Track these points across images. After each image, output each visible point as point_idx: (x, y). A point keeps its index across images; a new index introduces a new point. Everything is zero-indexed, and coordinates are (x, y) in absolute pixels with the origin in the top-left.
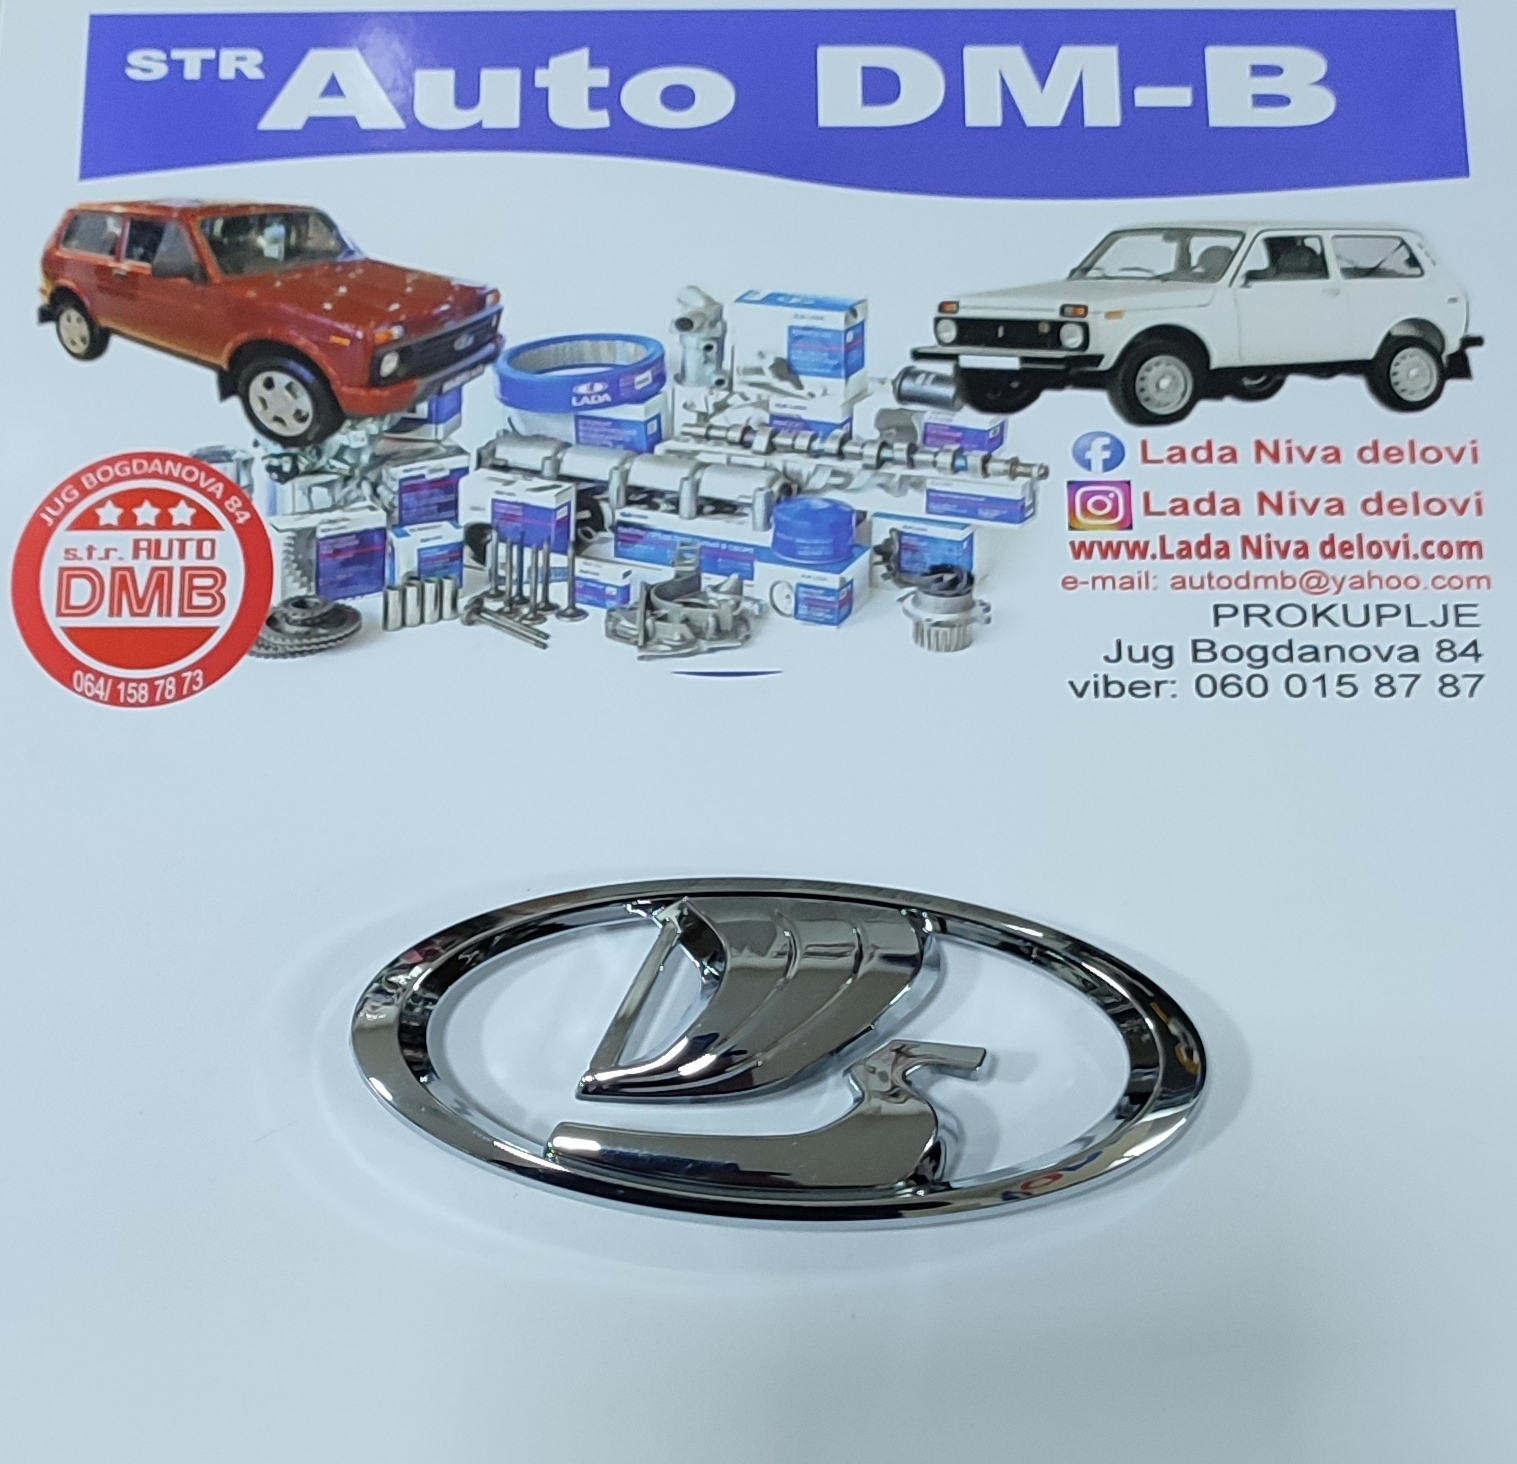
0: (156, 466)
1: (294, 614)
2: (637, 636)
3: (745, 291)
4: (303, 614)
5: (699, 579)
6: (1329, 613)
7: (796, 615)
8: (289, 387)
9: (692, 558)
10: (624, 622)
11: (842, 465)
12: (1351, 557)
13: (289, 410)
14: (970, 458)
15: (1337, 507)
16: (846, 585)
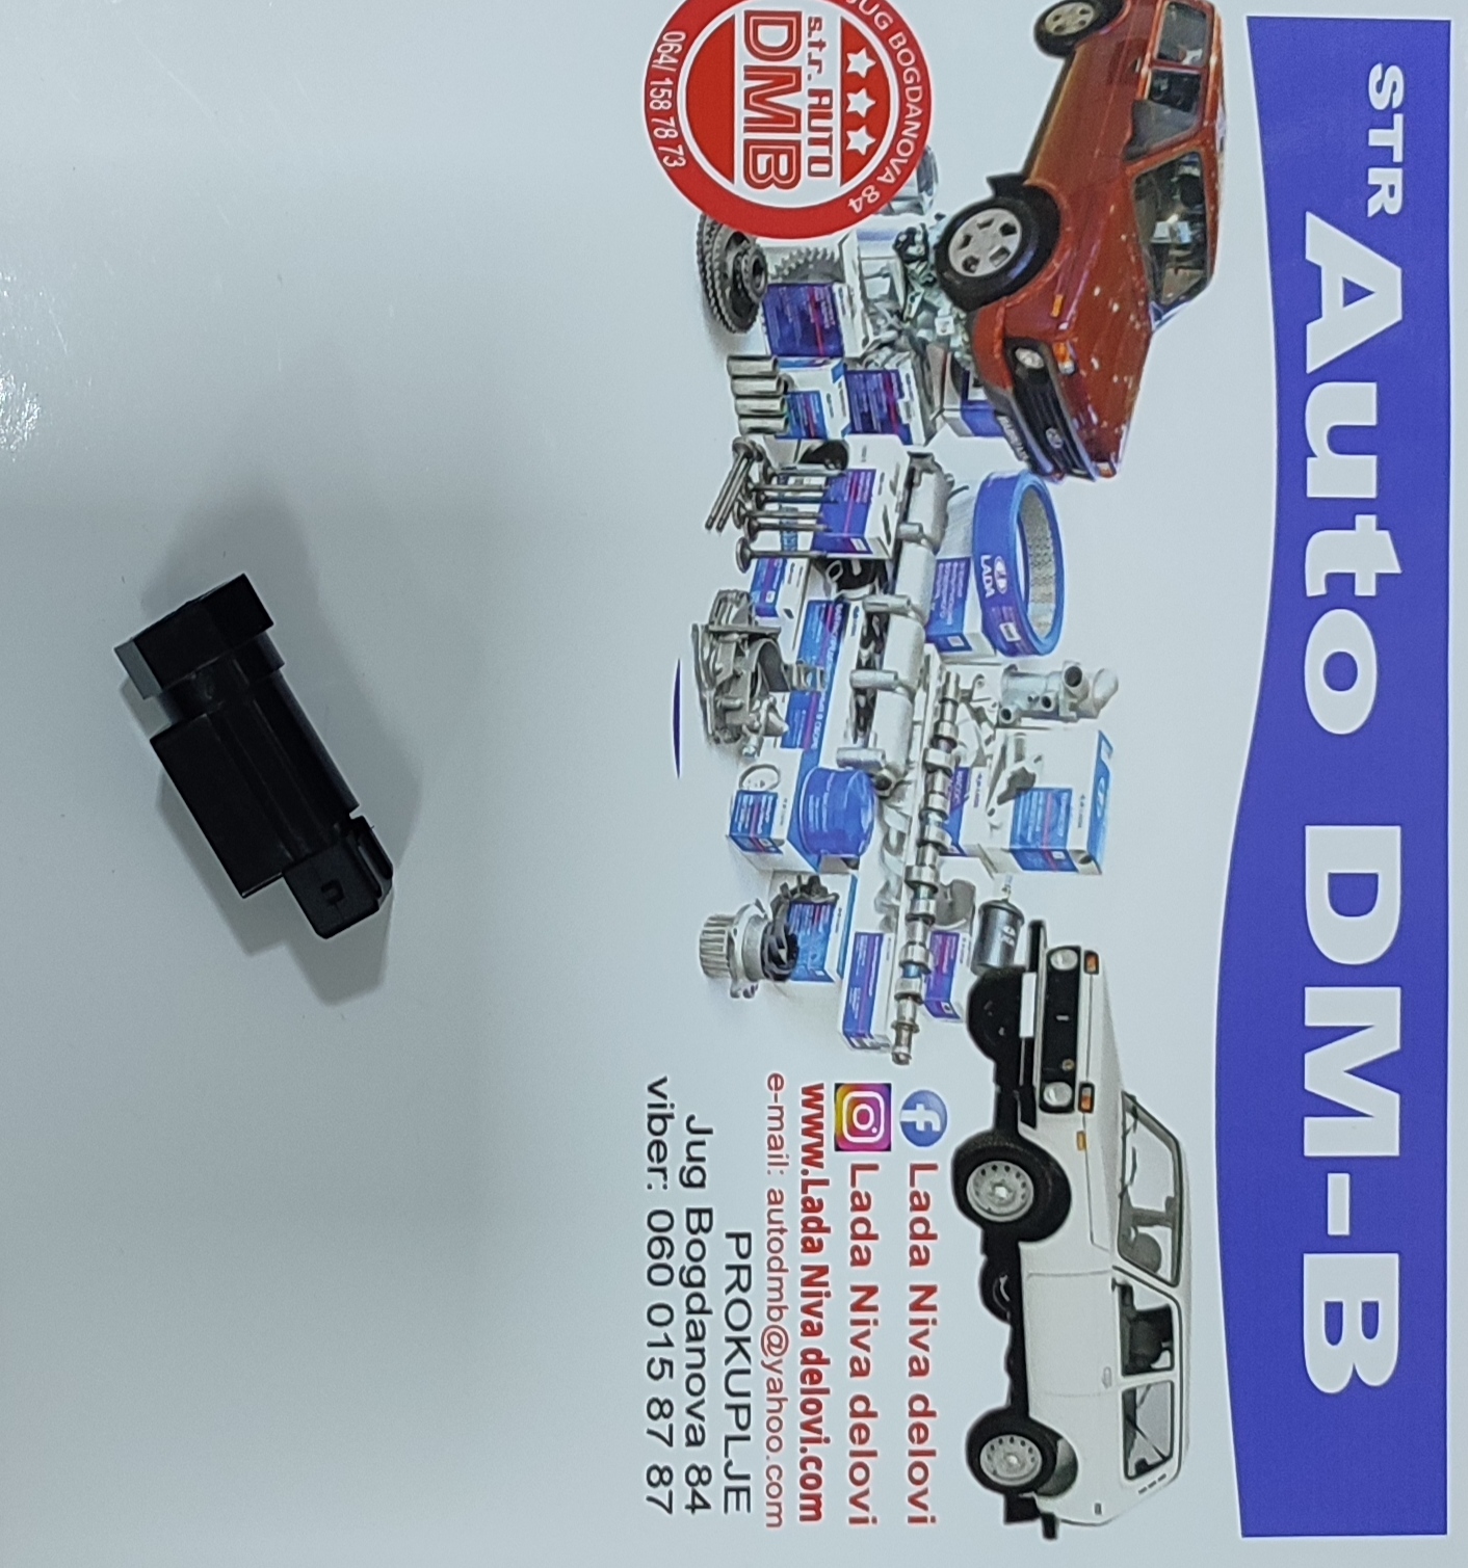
0: (914, 111)
1: (746, 262)
2: (720, 623)
3: (1111, 742)
4: (746, 271)
5: (785, 690)
6: (740, 1355)
7: (741, 792)
8: (1004, 251)
9: (806, 682)
10: (735, 610)
11: (910, 844)
12: (803, 1381)
13: (977, 252)
14: (918, 980)
15: (860, 1370)
16: (774, 846)
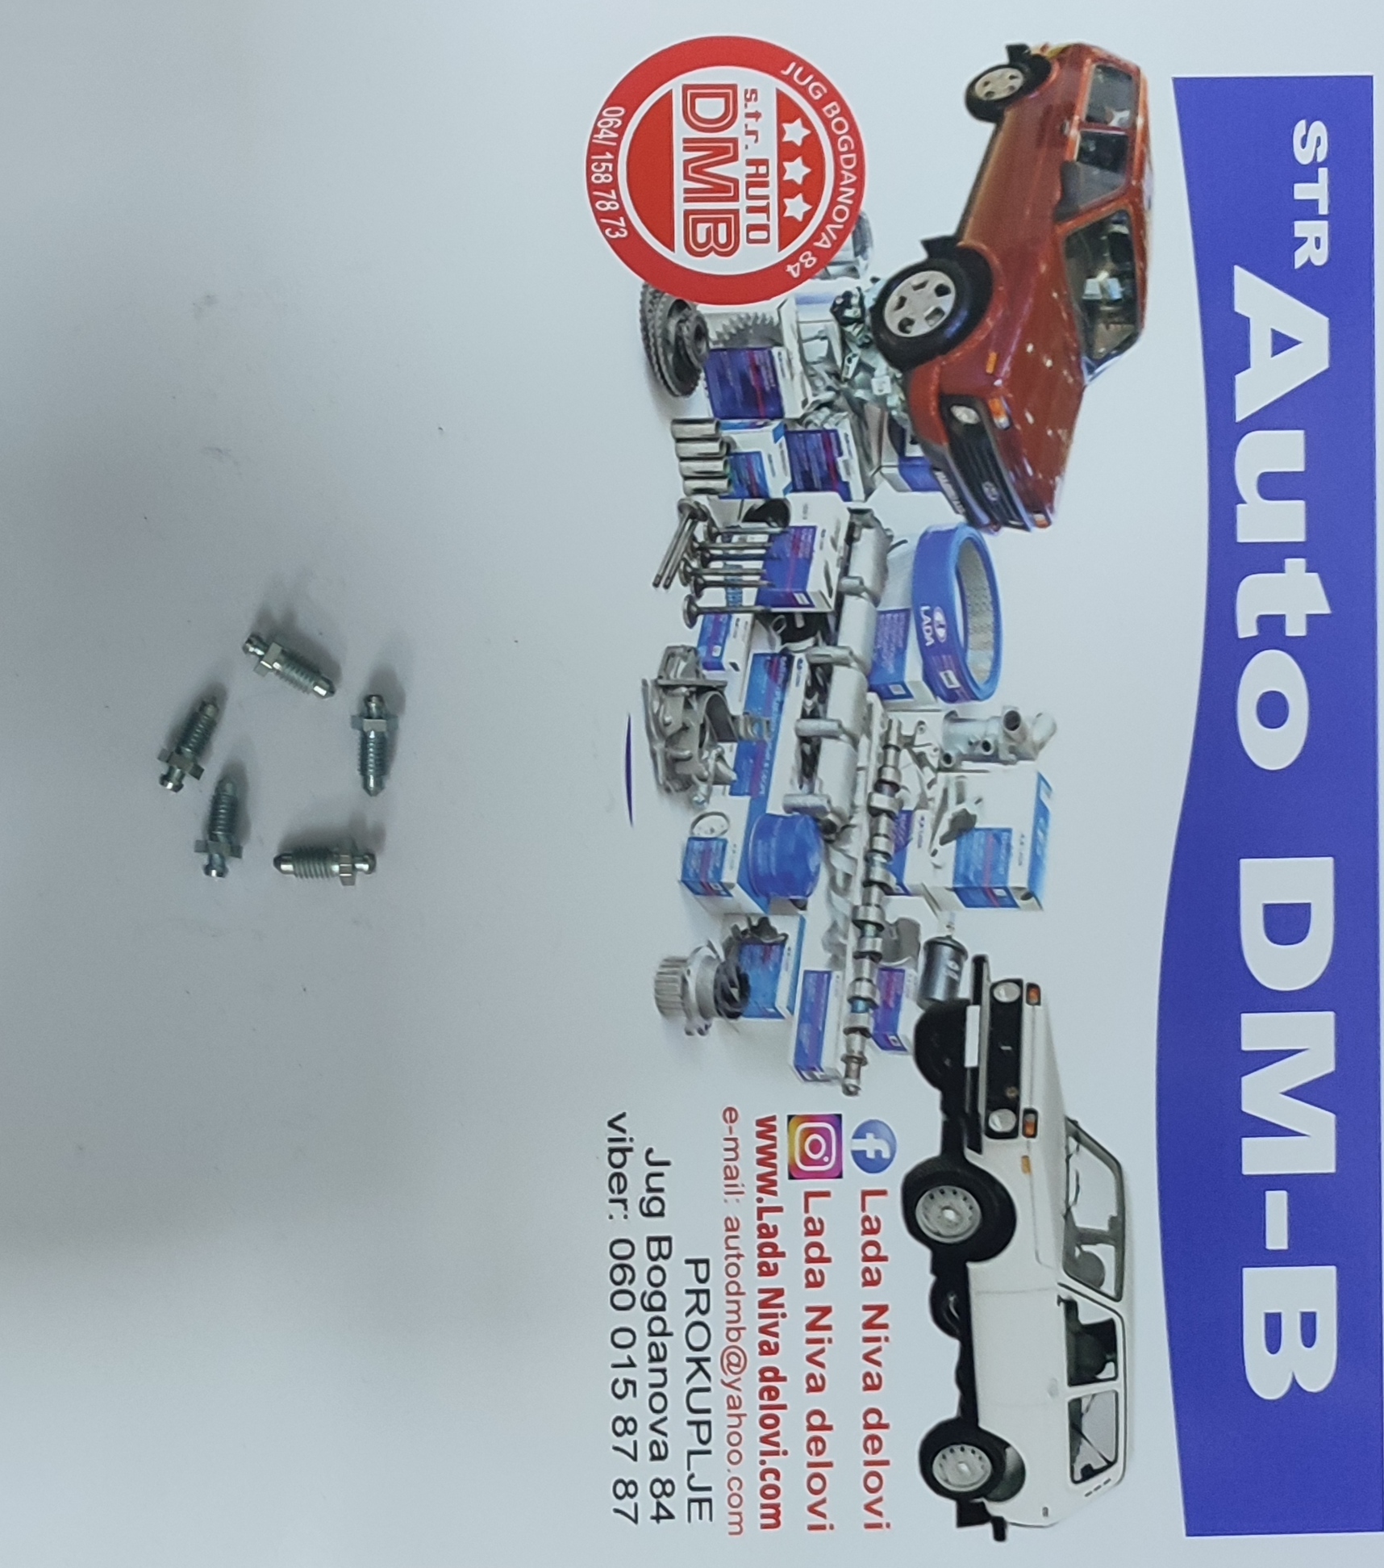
0: (849, 178)
1: (688, 328)
2: (668, 678)
3: (1050, 782)
4: (688, 338)
5: (733, 740)
6: (701, 1374)
7: (692, 839)
8: (938, 311)
9: (753, 732)
10: (683, 665)
11: (856, 884)
12: (762, 1397)
13: (912, 314)
14: (865, 1015)
15: (815, 1386)
16: (725, 890)
